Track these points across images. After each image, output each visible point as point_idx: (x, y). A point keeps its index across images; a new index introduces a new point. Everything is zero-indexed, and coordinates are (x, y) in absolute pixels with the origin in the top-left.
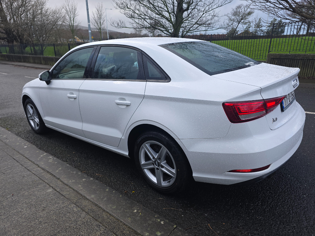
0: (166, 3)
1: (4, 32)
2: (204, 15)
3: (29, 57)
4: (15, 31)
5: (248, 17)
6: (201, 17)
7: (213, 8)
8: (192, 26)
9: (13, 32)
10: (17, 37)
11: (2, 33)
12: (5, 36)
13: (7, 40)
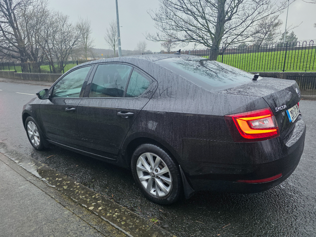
2: (251, 25)
3: (48, 75)
4: (29, 49)
6: (248, 27)
9: (27, 50)
10: (31, 56)
12: (19, 55)
13: (21, 58)
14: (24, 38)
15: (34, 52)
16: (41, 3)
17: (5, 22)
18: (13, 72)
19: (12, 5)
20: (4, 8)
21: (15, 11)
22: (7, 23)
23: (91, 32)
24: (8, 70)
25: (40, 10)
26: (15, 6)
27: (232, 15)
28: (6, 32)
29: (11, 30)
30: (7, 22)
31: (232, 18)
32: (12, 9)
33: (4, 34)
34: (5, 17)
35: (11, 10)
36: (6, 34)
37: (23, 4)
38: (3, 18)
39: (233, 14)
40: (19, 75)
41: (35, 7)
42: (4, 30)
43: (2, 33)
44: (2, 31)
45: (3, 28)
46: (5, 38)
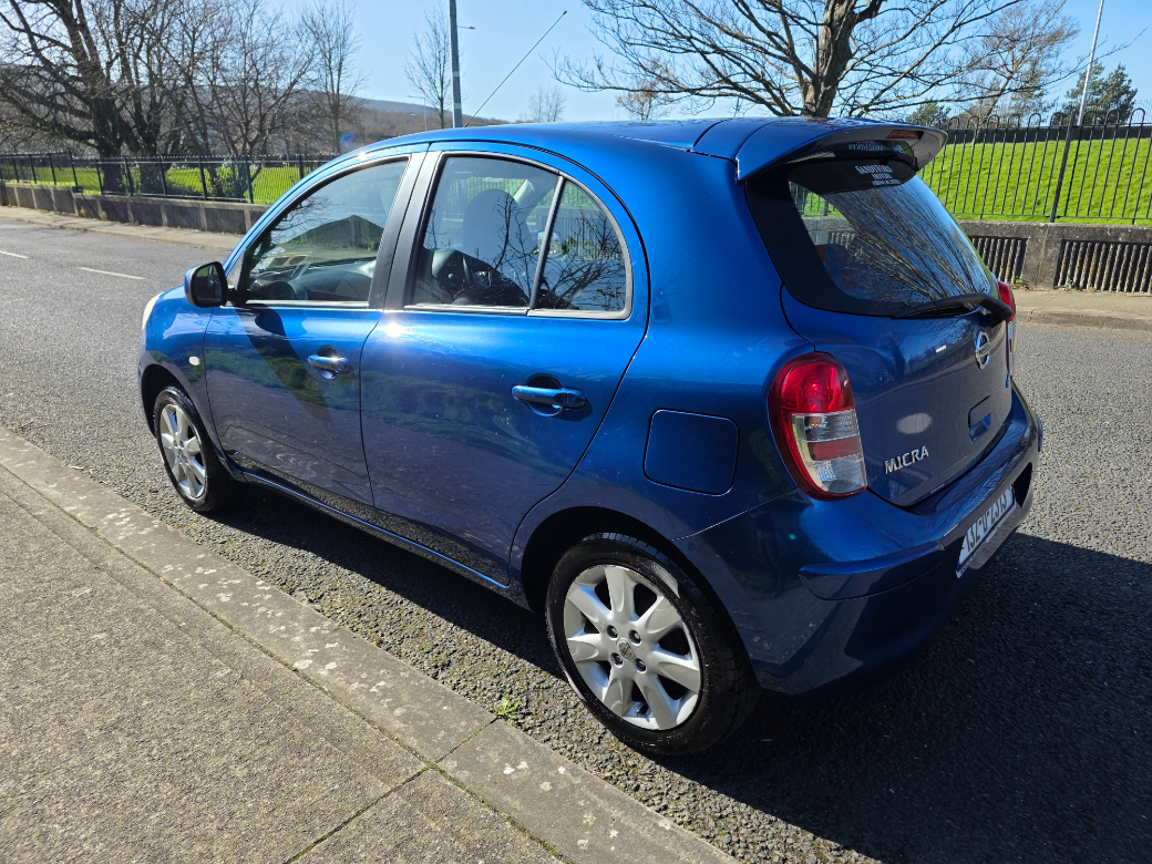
4: (129, 106)
18: (68, 192)
22: (44, 5)
28: (42, 37)
30: (46, 1)
31: (883, 7)
36: (40, 45)
40: (92, 202)
42: (33, 30)
43: (27, 41)
44: (25, 35)
45: (29, 22)
46: (38, 62)
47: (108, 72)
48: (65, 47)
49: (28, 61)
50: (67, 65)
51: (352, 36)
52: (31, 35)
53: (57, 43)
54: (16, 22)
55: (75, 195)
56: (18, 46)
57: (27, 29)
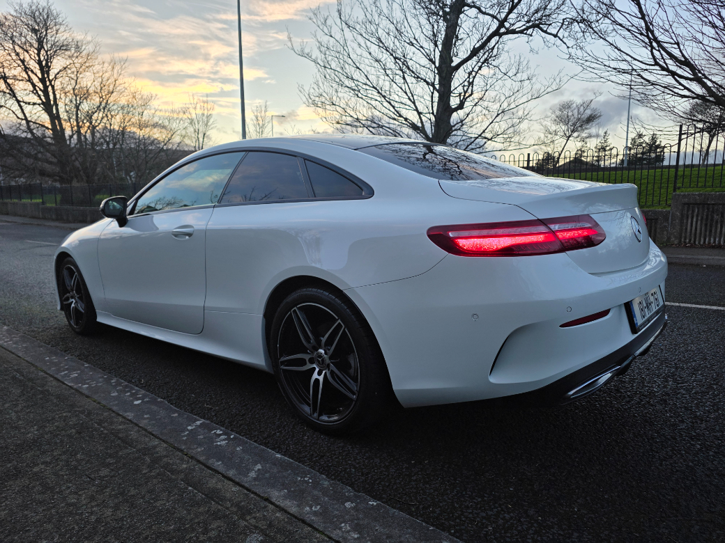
0: (413, 96)
1: (55, 160)
2: (498, 119)
4: (79, 159)
5: (588, 127)
6: (492, 122)
7: (520, 103)
8: (473, 142)
9: (74, 161)
10: (81, 173)
11: (51, 163)
12: (58, 169)
13: (60, 177)
14: (71, 137)
15: (88, 164)
16: (110, 67)
17: (34, 104)
18: (38, 204)
19: (52, 71)
20: (36, 75)
21: (57, 84)
22: (38, 106)
23: (212, 126)
24: (29, 201)
25: (108, 80)
26: (58, 73)
27: (465, 99)
28: (34, 123)
29: (45, 119)
30: (39, 104)
31: (466, 104)
32: (51, 78)
33: (29, 127)
34: (35, 94)
35: (49, 80)
36: (32, 127)
37: (74, 69)
38: (32, 95)
39: (467, 98)
40: (50, 209)
41: (97, 75)
42: (29, 119)
43: (25, 125)
44: (24, 122)
45: (28, 115)
46: (29, 136)
47: (70, 142)
48: (47, 128)
49: (24, 135)
50: (45, 137)
51: (211, 121)
52: (28, 122)
53: (43, 126)
54: (21, 116)
55: (41, 206)
56: (21, 127)
57: (26, 119)
